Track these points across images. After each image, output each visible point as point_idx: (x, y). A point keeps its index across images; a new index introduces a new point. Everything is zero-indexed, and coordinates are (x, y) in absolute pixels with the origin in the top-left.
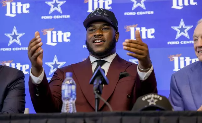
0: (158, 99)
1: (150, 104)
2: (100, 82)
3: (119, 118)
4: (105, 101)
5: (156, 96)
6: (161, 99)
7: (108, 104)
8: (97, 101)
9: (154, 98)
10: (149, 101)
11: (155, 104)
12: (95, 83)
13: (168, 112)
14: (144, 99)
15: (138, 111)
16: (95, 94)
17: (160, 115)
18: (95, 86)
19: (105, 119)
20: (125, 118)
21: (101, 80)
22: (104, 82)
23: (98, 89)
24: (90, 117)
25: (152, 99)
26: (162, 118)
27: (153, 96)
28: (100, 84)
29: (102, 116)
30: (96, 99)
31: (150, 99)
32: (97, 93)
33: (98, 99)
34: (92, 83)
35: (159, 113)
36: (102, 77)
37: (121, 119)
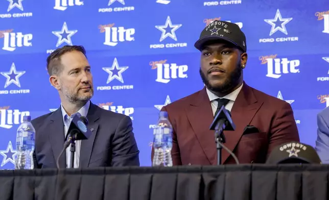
0: (301, 149)
1: (290, 155)
2: (224, 127)
3: (248, 173)
4: (230, 152)
5: (298, 145)
6: (305, 148)
7: (233, 155)
8: (219, 151)
9: (296, 148)
10: (288, 151)
11: (296, 155)
12: (216, 128)
13: (314, 165)
14: (281, 149)
15: (274, 164)
16: (216, 142)
17: (302, 169)
18: (217, 131)
19: (228, 174)
20: (256, 174)
21: (225, 124)
22: (229, 127)
23: (221, 135)
24: (209, 171)
25: (293, 148)
26: (306, 174)
27: (294, 145)
28: (223, 130)
29: (226, 170)
30: (218, 149)
31: (290, 148)
32: (219, 140)
33: (221, 149)
34: (213, 128)
35: (302, 166)
36: (227, 120)
37: (251, 175)
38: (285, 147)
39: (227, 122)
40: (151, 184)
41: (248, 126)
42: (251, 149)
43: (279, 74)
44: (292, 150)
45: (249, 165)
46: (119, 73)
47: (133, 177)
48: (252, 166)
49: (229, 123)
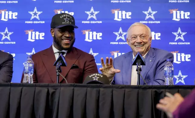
0: (100, 77)
1: (94, 80)
2: (61, 64)
3: (72, 88)
5: (98, 75)
6: (102, 76)
8: (58, 76)
9: (97, 76)
10: (93, 78)
11: (97, 80)
12: (57, 65)
13: (106, 85)
14: (90, 77)
15: (86, 84)
16: (57, 72)
17: (99, 87)
18: (57, 66)
19: (62, 88)
20: (76, 89)
21: (62, 63)
22: (64, 65)
23: (59, 68)
24: (52, 87)
26: (101, 89)
27: (96, 74)
28: (61, 66)
29: (61, 86)
30: (57, 75)
31: (94, 76)
32: (58, 71)
33: (59, 75)
34: (55, 65)
35: (100, 85)
36: (63, 61)
37: (74, 89)
38: (92, 75)
39: (63, 62)
40: (21, 92)
41: (73, 65)
42: (74, 76)
43: (91, 40)
44: (95, 77)
45: (73, 84)
46: (8, 35)
47: (12, 88)
48: (74, 85)
49: (64, 62)
